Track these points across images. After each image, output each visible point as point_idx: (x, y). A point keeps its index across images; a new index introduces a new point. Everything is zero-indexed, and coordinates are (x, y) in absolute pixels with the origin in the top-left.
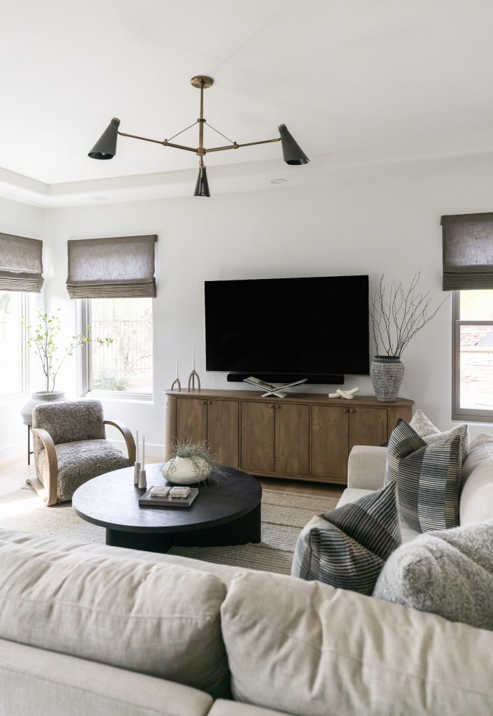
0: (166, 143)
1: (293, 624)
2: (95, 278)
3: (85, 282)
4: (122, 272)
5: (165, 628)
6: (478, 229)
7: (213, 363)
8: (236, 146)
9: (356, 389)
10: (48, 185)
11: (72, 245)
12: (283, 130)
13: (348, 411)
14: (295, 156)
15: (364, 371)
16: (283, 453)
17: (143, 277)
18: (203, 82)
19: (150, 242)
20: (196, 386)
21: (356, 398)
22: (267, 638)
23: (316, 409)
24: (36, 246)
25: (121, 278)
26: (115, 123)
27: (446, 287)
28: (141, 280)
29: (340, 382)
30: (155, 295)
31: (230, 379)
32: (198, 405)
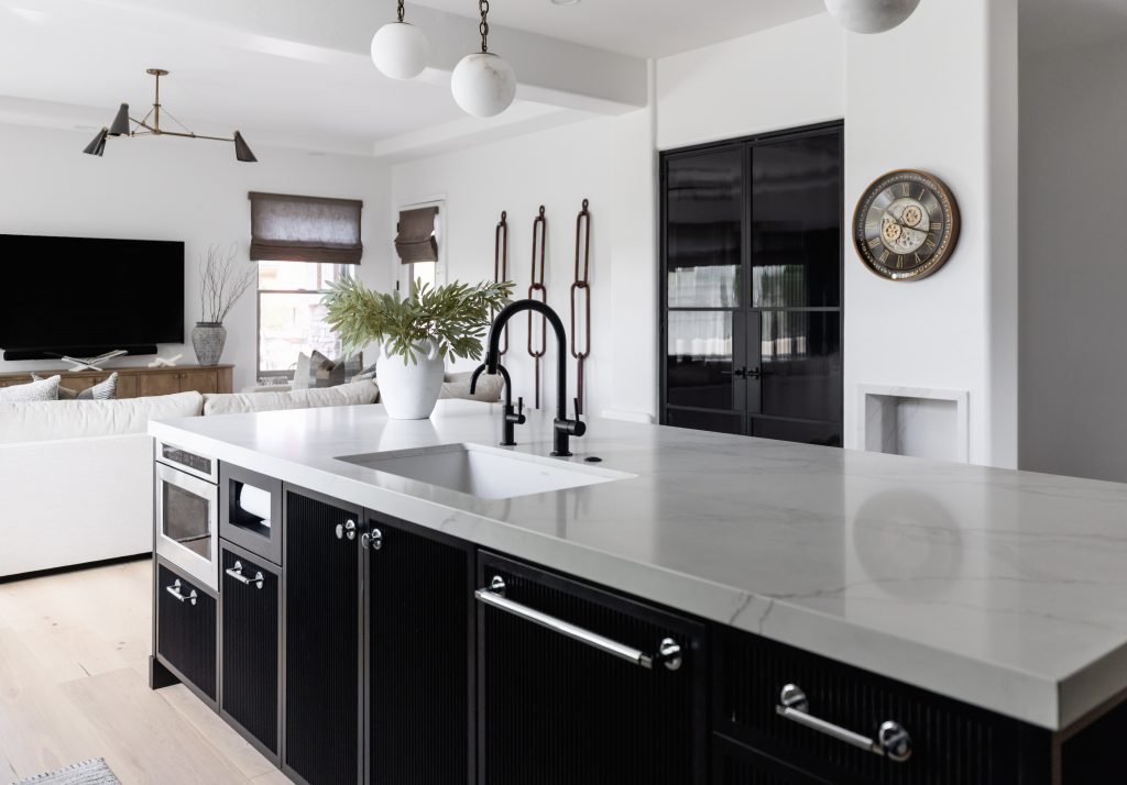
0: (143, 124)
8: (194, 137)
9: (180, 356)
13: (179, 377)
18: (158, 73)
26: (125, 108)
27: (252, 257)
29: (154, 351)
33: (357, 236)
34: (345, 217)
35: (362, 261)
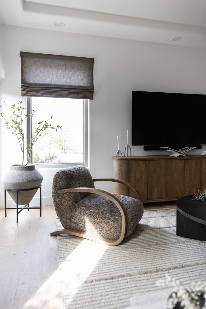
2: (46, 83)
4: (68, 80)
7: (135, 141)
11: (23, 55)
16: (188, 186)
17: (85, 85)
19: (90, 62)
23: (204, 161)
25: (68, 84)
28: (83, 87)
29: (200, 147)
30: (92, 98)
31: (146, 149)
32: (142, 164)
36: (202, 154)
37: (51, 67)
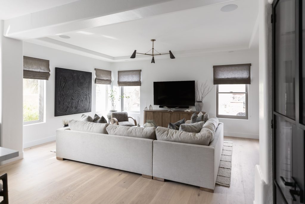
0: (145, 54)
1: (165, 131)
2: (125, 81)
3: (122, 82)
4: (132, 79)
5: (148, 133)
6: (222, 69)
7: (156, 103)
8: (160, 54)
9: (191, 109)
10: (114, 57)
11: (119, 72)
12: (170, 51)
13: (189, 115)
14: (172, 57)
15: (194, 105)
17: (138, 81)
18: (153, 40)
19: (140, 71)
20: (151, 109)
21: (191, 112)
22: (161, 133)
23: (181, 114)
24: (109, 73)
25: (132, 81)
26: (135, 51)
27: (214, 84)
28: (137, 81)
29: (188, 108)
30: (140, 85)
31: (160, 107)
32: (151, 113)
33: (249, 75)
34: (244, 70)
35: (251, 83)
36: (185, 111)
37: (127, 75)
